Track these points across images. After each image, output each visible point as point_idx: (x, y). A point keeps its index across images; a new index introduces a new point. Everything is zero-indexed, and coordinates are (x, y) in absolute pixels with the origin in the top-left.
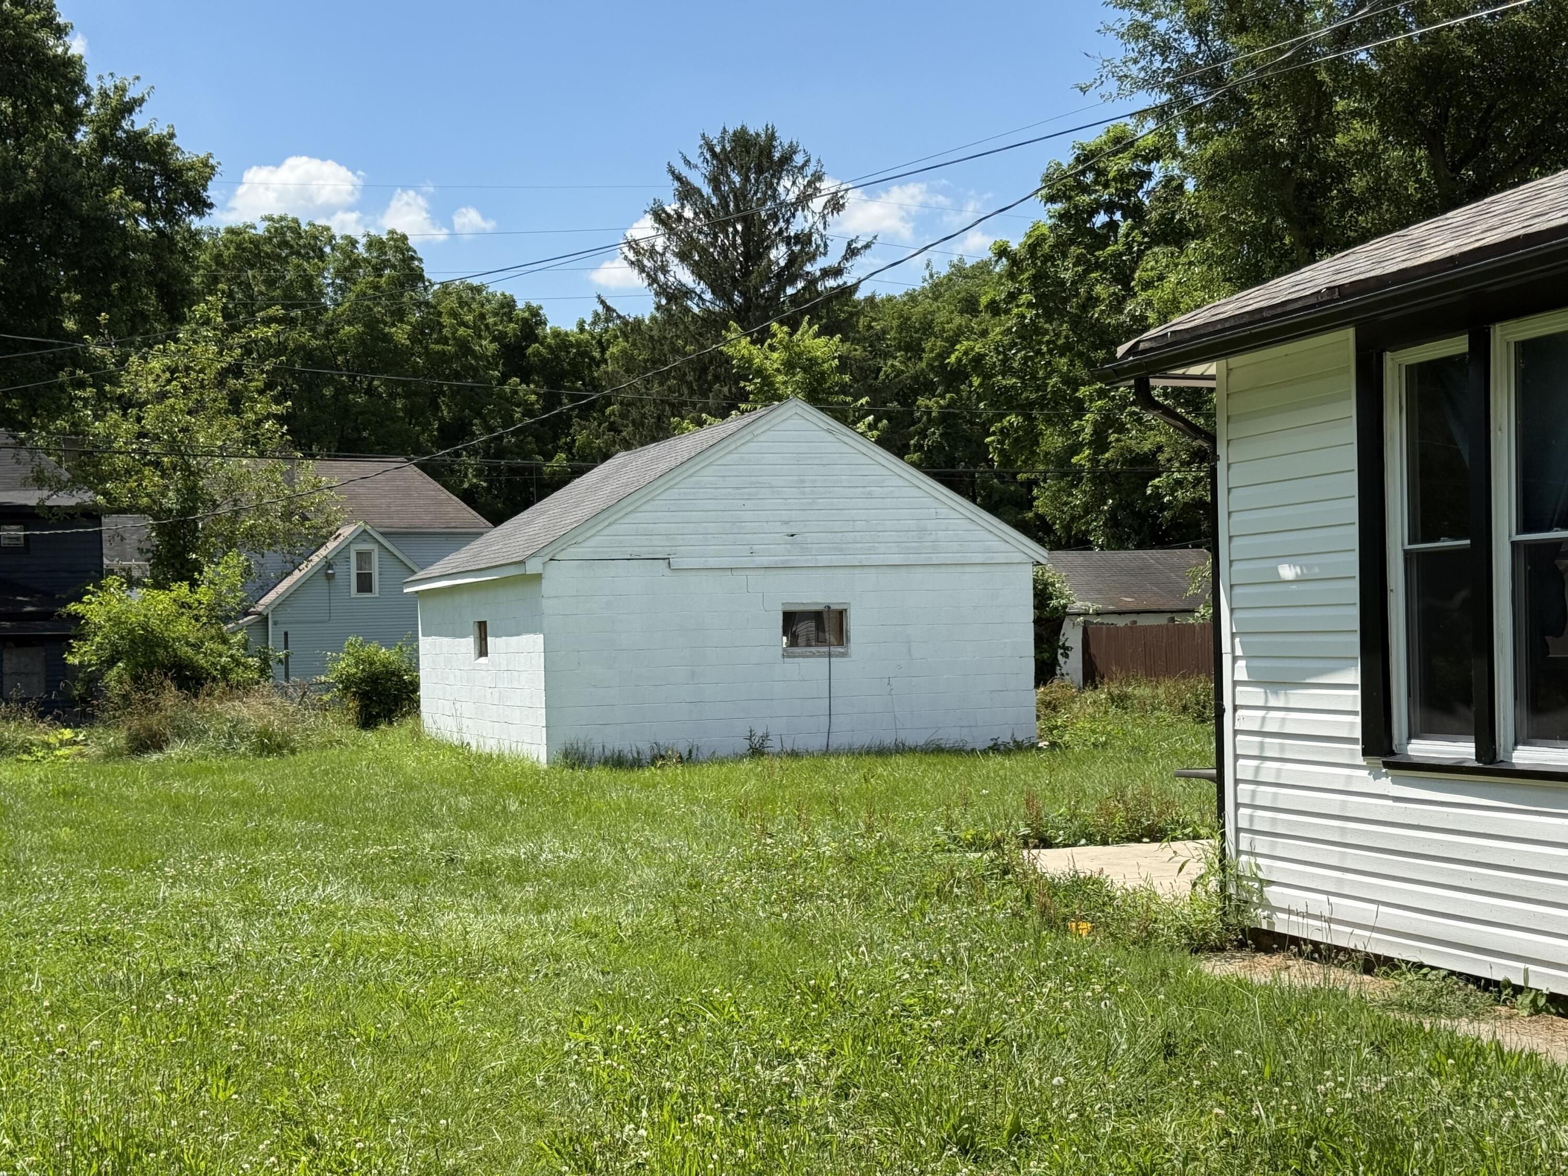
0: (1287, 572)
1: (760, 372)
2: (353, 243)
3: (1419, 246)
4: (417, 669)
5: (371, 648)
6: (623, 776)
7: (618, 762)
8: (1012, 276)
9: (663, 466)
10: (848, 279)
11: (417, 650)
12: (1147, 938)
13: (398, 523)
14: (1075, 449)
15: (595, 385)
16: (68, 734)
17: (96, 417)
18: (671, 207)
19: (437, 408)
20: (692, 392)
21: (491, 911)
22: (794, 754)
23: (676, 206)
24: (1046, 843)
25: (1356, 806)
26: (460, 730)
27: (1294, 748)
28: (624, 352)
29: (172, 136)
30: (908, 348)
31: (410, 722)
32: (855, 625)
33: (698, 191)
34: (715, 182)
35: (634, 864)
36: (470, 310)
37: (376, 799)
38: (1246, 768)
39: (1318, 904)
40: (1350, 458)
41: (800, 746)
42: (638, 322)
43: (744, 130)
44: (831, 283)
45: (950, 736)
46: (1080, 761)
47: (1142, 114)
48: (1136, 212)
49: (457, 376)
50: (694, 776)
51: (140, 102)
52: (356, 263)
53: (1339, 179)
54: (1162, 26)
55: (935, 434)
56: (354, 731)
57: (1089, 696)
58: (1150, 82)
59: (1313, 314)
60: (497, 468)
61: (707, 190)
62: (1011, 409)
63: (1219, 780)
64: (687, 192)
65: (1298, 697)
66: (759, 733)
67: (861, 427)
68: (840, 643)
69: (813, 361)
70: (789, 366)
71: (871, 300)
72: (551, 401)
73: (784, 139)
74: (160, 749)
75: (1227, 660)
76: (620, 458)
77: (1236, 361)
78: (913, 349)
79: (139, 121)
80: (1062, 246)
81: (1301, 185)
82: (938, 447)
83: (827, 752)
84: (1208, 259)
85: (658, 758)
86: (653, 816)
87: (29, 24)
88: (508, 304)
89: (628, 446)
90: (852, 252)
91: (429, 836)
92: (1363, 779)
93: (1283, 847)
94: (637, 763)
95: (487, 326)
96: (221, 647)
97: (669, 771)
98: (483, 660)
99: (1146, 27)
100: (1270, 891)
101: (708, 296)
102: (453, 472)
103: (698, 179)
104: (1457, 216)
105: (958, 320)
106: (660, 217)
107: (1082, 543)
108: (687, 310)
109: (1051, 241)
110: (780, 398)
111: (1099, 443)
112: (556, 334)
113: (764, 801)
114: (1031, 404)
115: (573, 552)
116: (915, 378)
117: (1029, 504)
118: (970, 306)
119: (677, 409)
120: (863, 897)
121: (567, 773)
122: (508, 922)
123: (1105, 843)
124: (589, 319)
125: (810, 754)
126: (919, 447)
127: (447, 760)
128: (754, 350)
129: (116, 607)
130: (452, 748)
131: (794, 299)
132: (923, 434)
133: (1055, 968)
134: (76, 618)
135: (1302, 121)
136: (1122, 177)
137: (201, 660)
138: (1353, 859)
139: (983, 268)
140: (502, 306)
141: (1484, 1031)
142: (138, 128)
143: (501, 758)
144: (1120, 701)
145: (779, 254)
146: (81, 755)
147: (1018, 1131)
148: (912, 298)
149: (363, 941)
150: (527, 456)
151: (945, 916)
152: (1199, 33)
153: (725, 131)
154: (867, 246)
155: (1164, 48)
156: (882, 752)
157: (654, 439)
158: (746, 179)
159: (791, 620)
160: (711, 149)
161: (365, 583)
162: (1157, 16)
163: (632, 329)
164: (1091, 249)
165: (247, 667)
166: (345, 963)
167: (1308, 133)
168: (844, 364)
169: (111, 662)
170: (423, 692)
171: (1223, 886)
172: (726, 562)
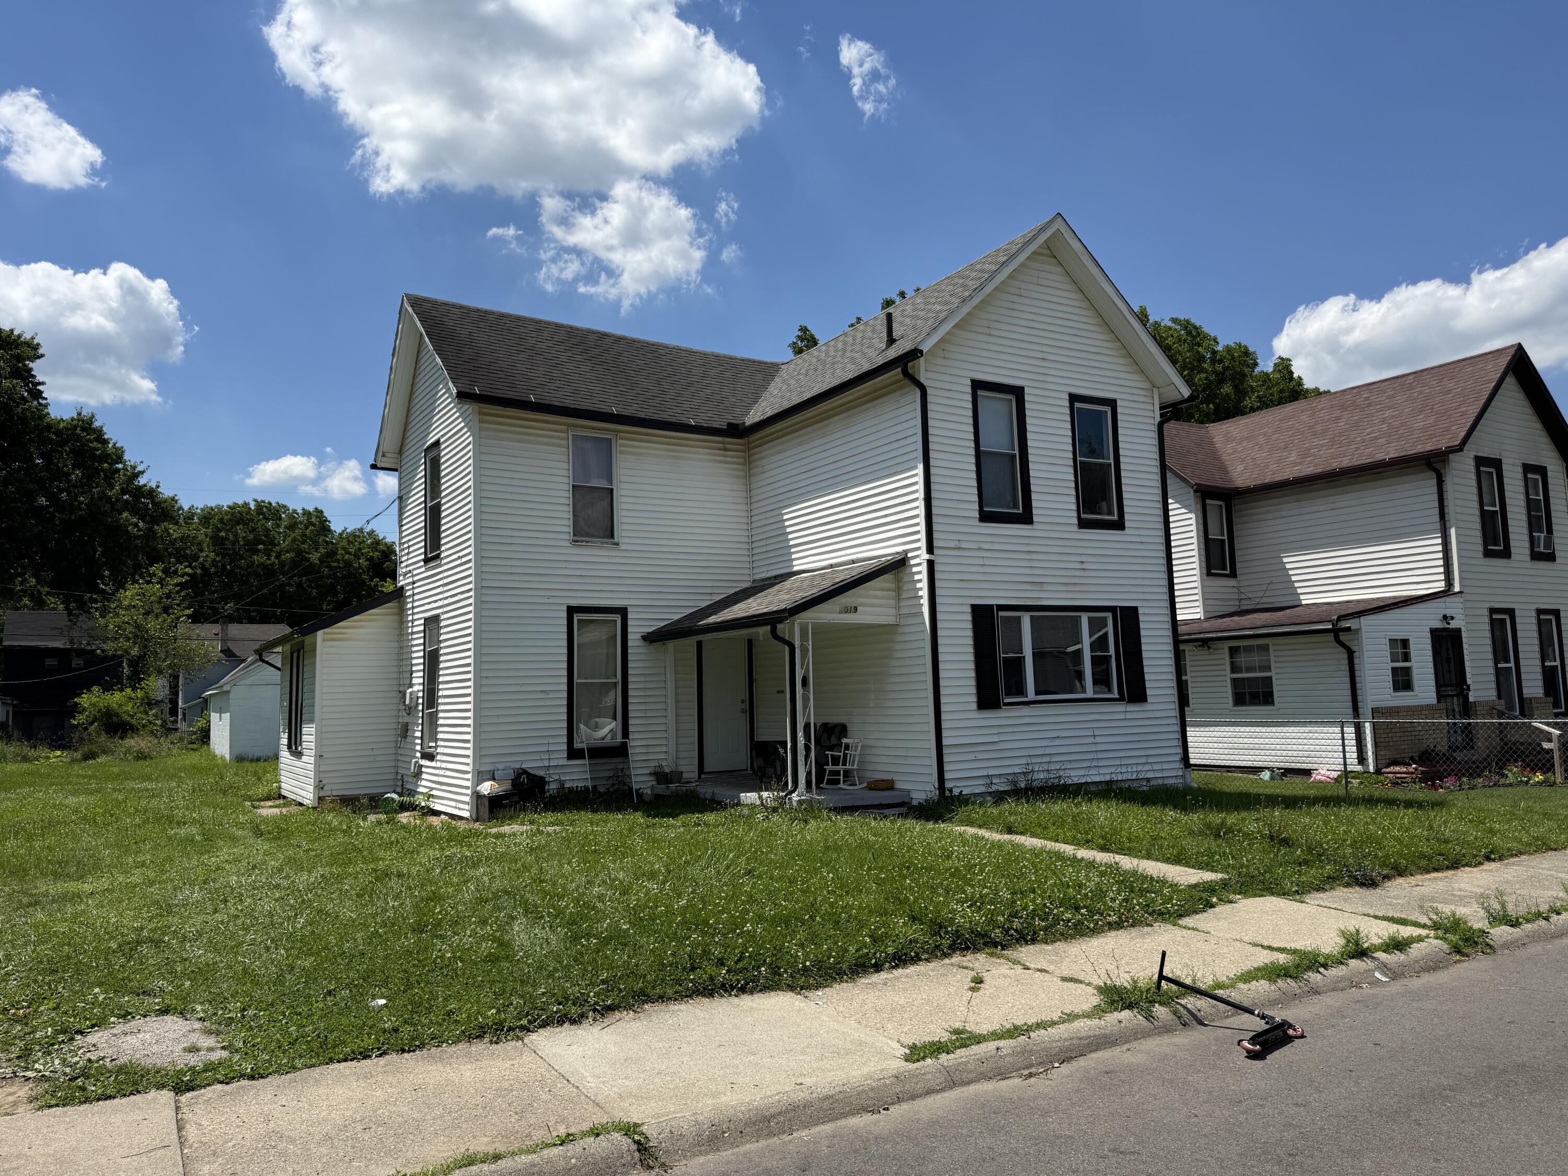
16: (58, 753)
17: (101, 616)
29: (158, 487)
51: (143, 472)
74: (94, 759)
79: (142, 481)
87: (87, 440)
96: (144, 716)
98: (221, 722)
115: (243, 682)
129: (94, 700)
134: (76, 704)
137: (134, 722)
142: (141, 484)
146: (61, 761)
165: (155, 725)
169: (92, 723)
170: (211, 735)
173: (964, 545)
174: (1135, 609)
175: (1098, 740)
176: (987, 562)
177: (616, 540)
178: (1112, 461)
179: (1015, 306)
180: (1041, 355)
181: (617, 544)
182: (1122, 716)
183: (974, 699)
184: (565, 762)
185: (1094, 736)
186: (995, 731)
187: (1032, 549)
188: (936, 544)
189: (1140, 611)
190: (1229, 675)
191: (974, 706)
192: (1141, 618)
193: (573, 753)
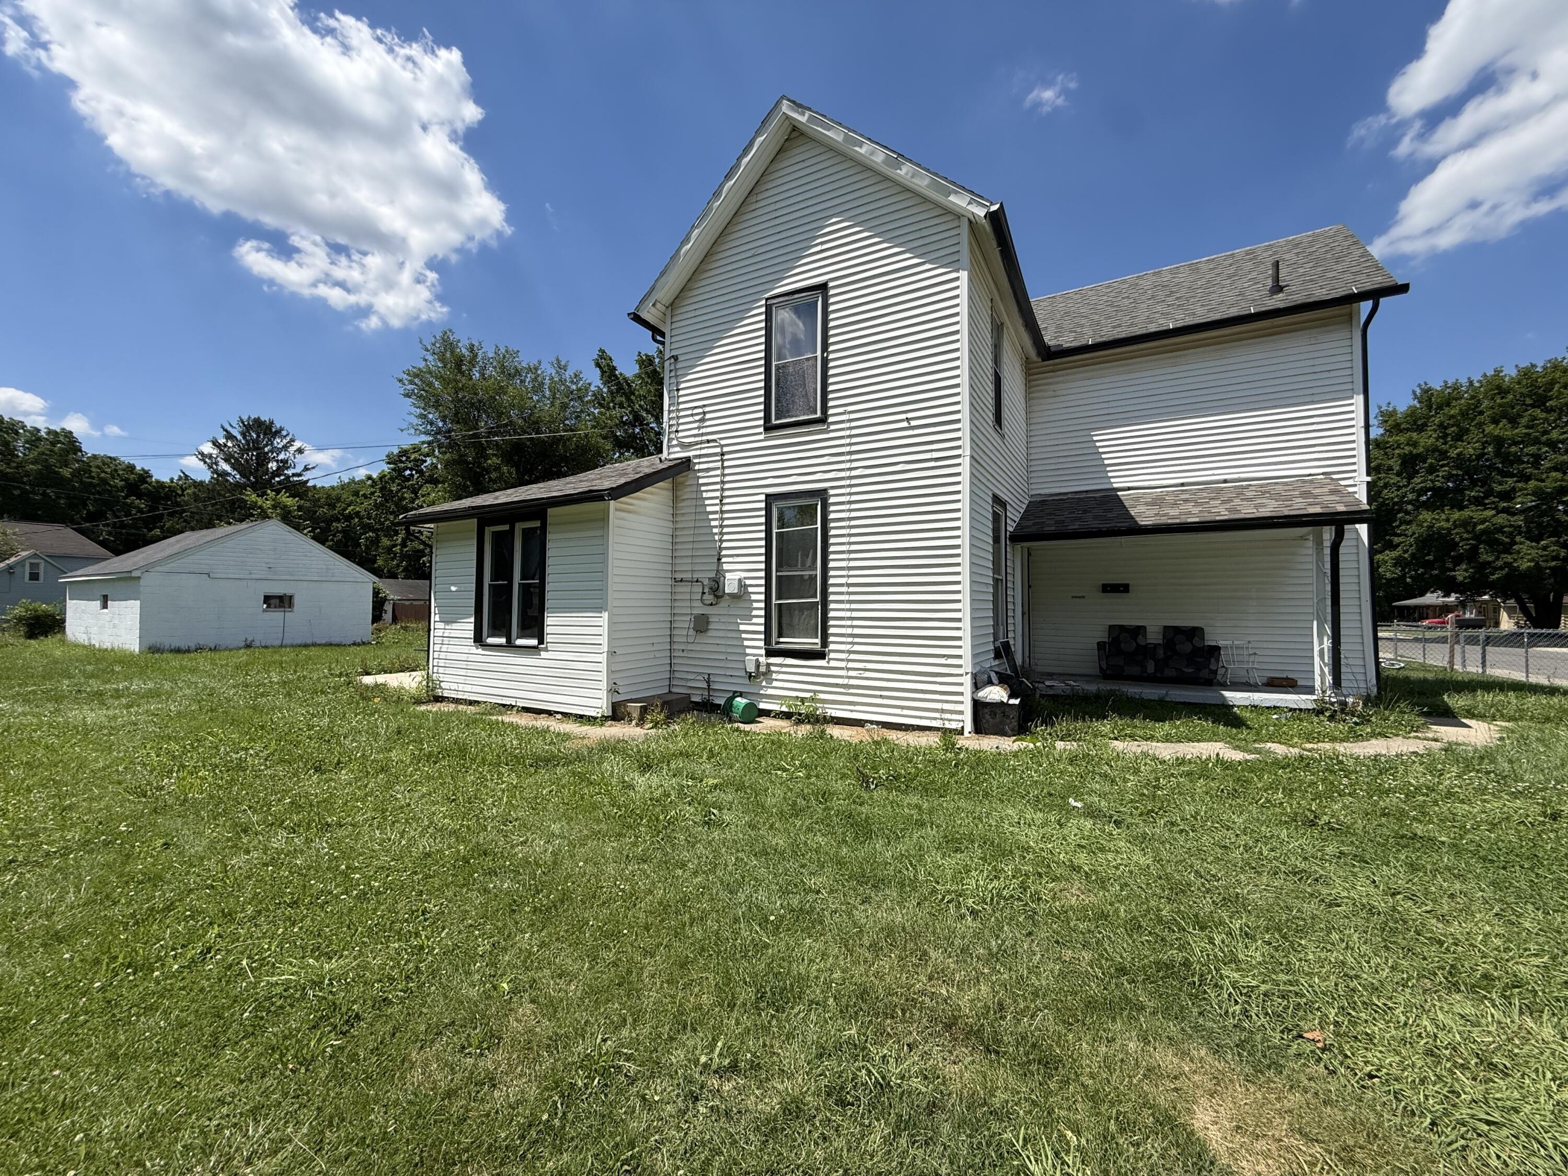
0: (453, 589)
1: (260, 507)
2: (38, 430)
3: (496, 498)
4: (65, 614)
5: (37, 605)
6: (180, 656)
7: (178, 651)
8: (372, 486)
9: (209, 539)
10: (304, 478)
11: (65, 606)
12: (399, 700)
13: (57, 552)
14: (395, 546)
15: (178, 504)
18: (222, 441)
19: (86, 505)
20: (227, 511)
21: (100, 709)
22: (266, 647)
23: (224, 441)
24: (368, 674)
25: (471, 658)
26: (89, 639)
27: (453, 641)
28: (194, 493)
30: (329, 505)
31: (59, 636)
32: (296, 601)
33: (235, 437)
34: (244, 435)
35: (181, 688)
36: (109, 467)
37: (35, 668)
38: (437, 648)
39: (454, 686)
40: (474, 556)
41: (269, 643)
42: (202, 483)
43: (259, 418)
44: (296, 479)
45: (335, 640)
46: (387, 647)
47: (423, 443)
48: (421, 472)
49: (99, 493)
50: (216, 656)
52: (40, 439)
53: (488, 473)
54: (431, 416)
55: (340, 536)
56: (22, 640)
57: (393, 627)
58: (427, 433)
59: (466, 513)
60: (121, 533)
61: (239, 437)
62: (370, 531)
63: (428, 651)
64: (229, 436)
65: (455, 626)
66: (250, 639)
67: (305, 531)
68: (290, 607)
69: (286, 506)
70: (274, 507)
71: (314, 487)
72: (152, 509)
73: (278, 425)
75: (433, 615)
76: (187, 534)
77: (439, 524)
78: (332, 506)
80: (392, 479)
81: (476, 472)
82: (340, 541)
83: (281, 646)
84: (445, 491)
85: (199, 649)
86: (193, 671)
88: (131, 468)
89: (193, 529)
90: (306, 469)
91: (66, 682)
92: (474, 650)
93: (448, 671)
94: (188, 651)
95: (118, 475)
97: (204, 654)
98: (105, 610)
99: (425, 415)
100: (442, 684)
101: (238, 476)
102: (94, 532)
103: (235, 433)
104: (509, 491)
105: (351, 498)
106: (215, 443)
107: (393, 576)
108: (228, 481)
109: (388, 476)
110: (269, 518)
111: (404, 544)
112: (158, 482)
113: (247, 664)
114: (378, 530)
115: (159, 569)
116: (332, 516)
117: (375, 561)
118: (356, 494)
119: (220, 518)
120: (289, 694)
121: (150, 655)
122: (111, 713)
123: (391, 673)
124: (176, 478)
125: (273, 647)
126: (332, 540)
127: (79, 651)
128: (259, 499)
130: (84, 646)
131: (279, 482)
132: (334, 535)
133: (363, 712)
135: (477, 454)
136: (416, 460)
138: (470, 673)
139: (362, 481)
140: (128, 467)
141: (507, 719)
143: (113, 650)
144: (405, 629)
145: (273, 466)
147: (339, 762)
148: (333, 488)
149: (22, 724)
150: (138, 529)
151: (322, 699)
152: (444, 421)
153: (249, 417)
154: (313, 468)
155: (432, 423)
156: (306, 646)
157: (207, 528)
158: (258, 436)
159: (267, 599)
160: (243, 422)
161: (34, 577)
162: (429, 413)
163: (199, 485)
164: (403, 481)
166: (10, 734)
167: (478, 458)
168: (300, 508)
170: (67, 624)
171: (428, 683)
172: (237, 576)
181: (1003, 437)
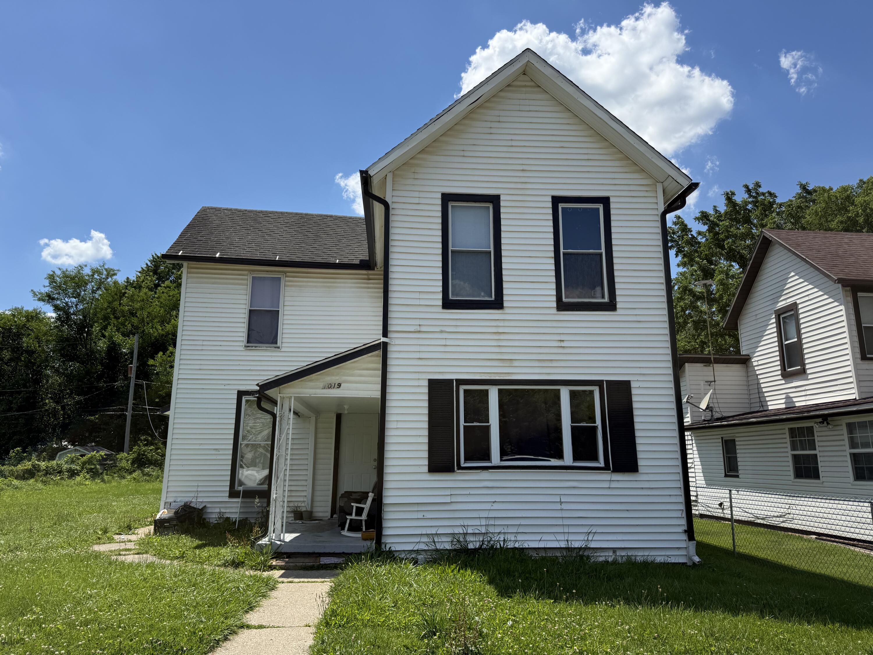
173: (423, 329)
174: (627, 384)
175: (564, 506)
176: (448, 343)
177: (278, 345)
178: (603, 251)
179: (493, 131)
180: (521, 168)
181: (279, 348)
182: (606, 485)
183: (426, 462)
184: (227, 499)
185: (561, 503)
186: (448, 492)
187: (501, 330)
188: (390, 328)
189: (633, 385)
190: (848, 451)
191: (426, 469)
192: (634, 392)
193: (233, 494)
